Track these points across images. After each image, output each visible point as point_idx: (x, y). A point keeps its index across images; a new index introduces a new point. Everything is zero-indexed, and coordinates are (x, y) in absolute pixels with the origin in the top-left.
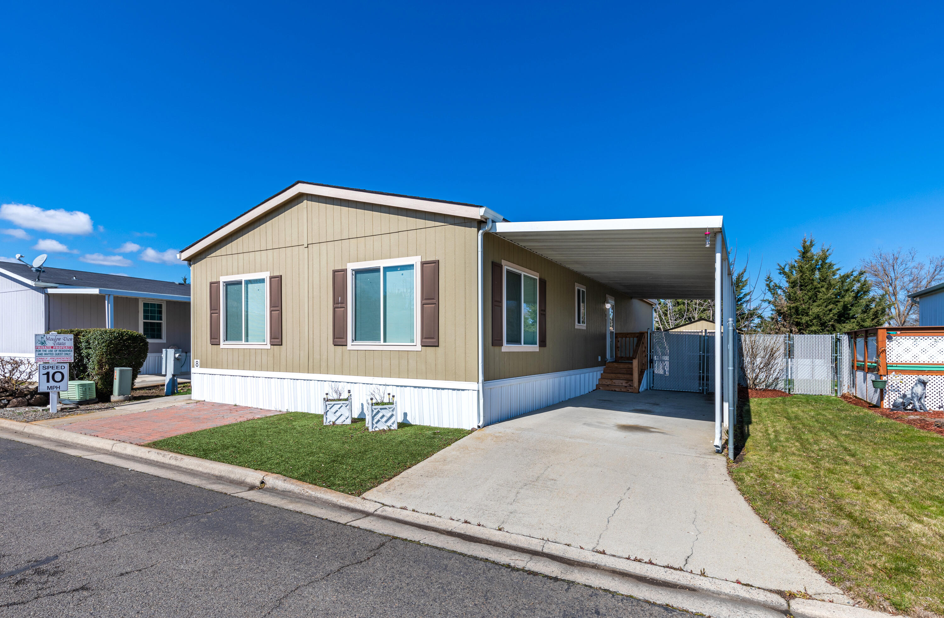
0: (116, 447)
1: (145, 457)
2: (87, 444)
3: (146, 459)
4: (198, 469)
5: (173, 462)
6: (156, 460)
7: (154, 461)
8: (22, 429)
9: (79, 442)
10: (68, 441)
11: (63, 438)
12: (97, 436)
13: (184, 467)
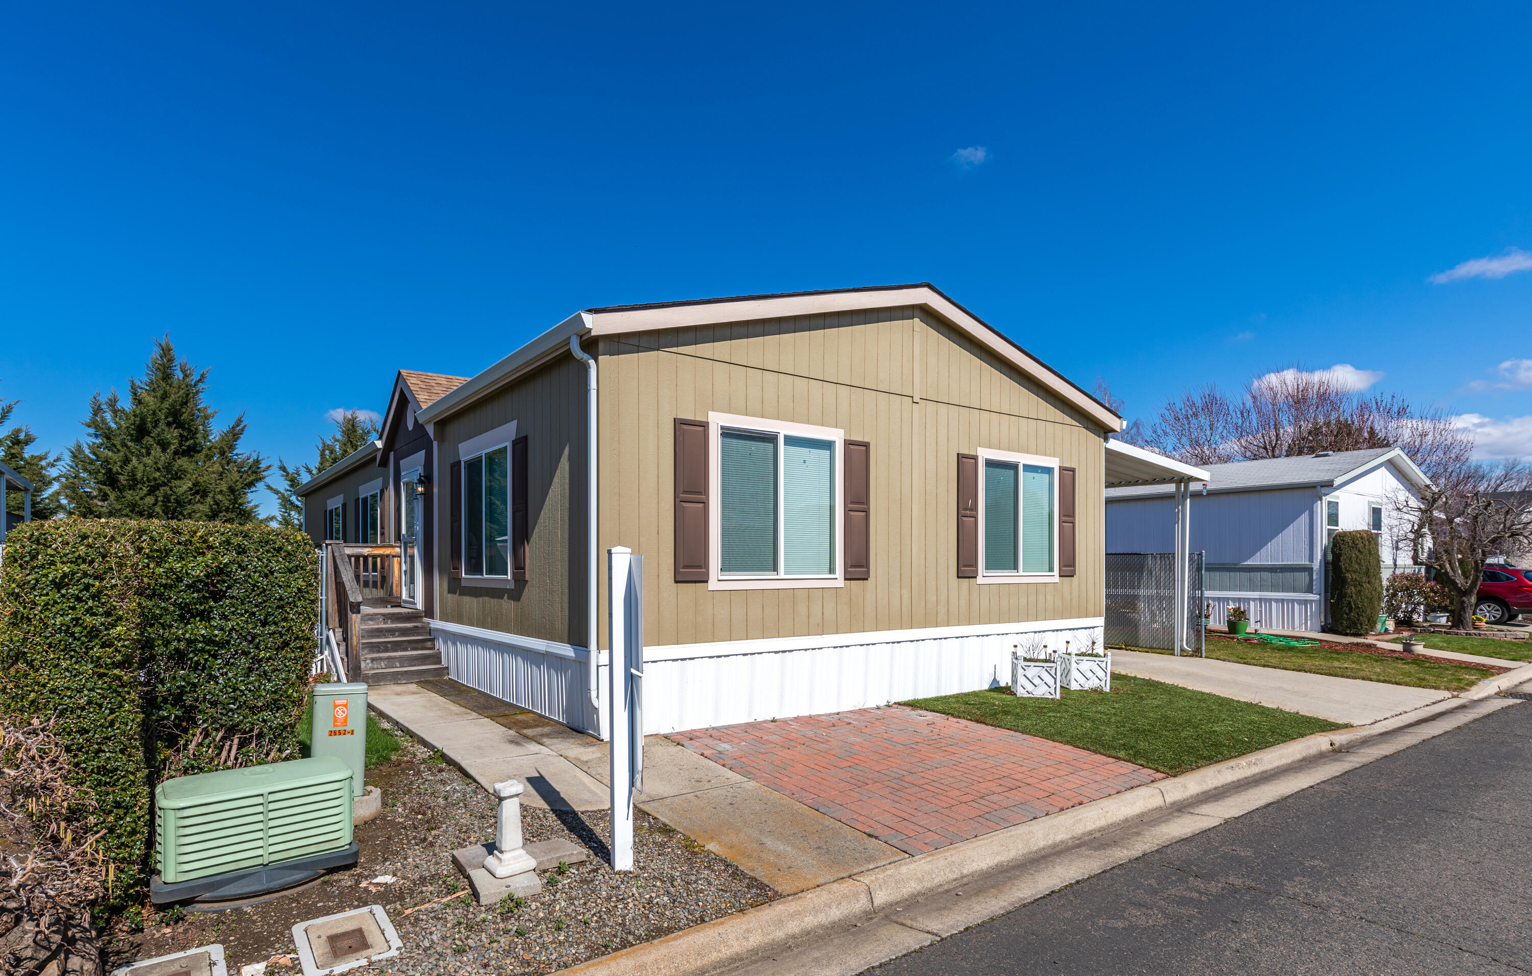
0: (1170, 794)
1: (1220, 784)
2: (1110, 821)
3: (1223, 786)
4: (1282, 763)
5: (1255, 770)
6: (1235, 779)
7: (1234, 782)
8: (862, 904)
9: (1090, 826)
10: (1062, 842)
11: (1042, 844)
12: (1080, 804)
13: (1269, 768)
